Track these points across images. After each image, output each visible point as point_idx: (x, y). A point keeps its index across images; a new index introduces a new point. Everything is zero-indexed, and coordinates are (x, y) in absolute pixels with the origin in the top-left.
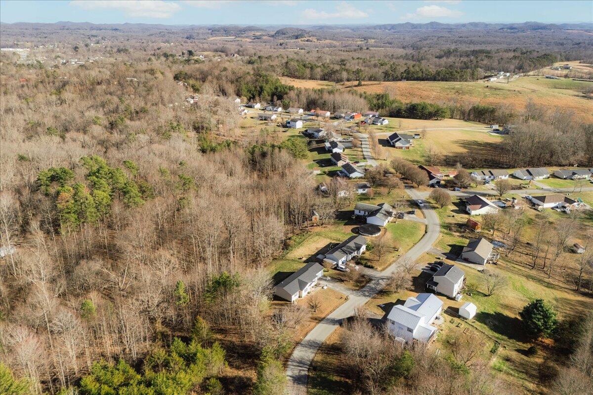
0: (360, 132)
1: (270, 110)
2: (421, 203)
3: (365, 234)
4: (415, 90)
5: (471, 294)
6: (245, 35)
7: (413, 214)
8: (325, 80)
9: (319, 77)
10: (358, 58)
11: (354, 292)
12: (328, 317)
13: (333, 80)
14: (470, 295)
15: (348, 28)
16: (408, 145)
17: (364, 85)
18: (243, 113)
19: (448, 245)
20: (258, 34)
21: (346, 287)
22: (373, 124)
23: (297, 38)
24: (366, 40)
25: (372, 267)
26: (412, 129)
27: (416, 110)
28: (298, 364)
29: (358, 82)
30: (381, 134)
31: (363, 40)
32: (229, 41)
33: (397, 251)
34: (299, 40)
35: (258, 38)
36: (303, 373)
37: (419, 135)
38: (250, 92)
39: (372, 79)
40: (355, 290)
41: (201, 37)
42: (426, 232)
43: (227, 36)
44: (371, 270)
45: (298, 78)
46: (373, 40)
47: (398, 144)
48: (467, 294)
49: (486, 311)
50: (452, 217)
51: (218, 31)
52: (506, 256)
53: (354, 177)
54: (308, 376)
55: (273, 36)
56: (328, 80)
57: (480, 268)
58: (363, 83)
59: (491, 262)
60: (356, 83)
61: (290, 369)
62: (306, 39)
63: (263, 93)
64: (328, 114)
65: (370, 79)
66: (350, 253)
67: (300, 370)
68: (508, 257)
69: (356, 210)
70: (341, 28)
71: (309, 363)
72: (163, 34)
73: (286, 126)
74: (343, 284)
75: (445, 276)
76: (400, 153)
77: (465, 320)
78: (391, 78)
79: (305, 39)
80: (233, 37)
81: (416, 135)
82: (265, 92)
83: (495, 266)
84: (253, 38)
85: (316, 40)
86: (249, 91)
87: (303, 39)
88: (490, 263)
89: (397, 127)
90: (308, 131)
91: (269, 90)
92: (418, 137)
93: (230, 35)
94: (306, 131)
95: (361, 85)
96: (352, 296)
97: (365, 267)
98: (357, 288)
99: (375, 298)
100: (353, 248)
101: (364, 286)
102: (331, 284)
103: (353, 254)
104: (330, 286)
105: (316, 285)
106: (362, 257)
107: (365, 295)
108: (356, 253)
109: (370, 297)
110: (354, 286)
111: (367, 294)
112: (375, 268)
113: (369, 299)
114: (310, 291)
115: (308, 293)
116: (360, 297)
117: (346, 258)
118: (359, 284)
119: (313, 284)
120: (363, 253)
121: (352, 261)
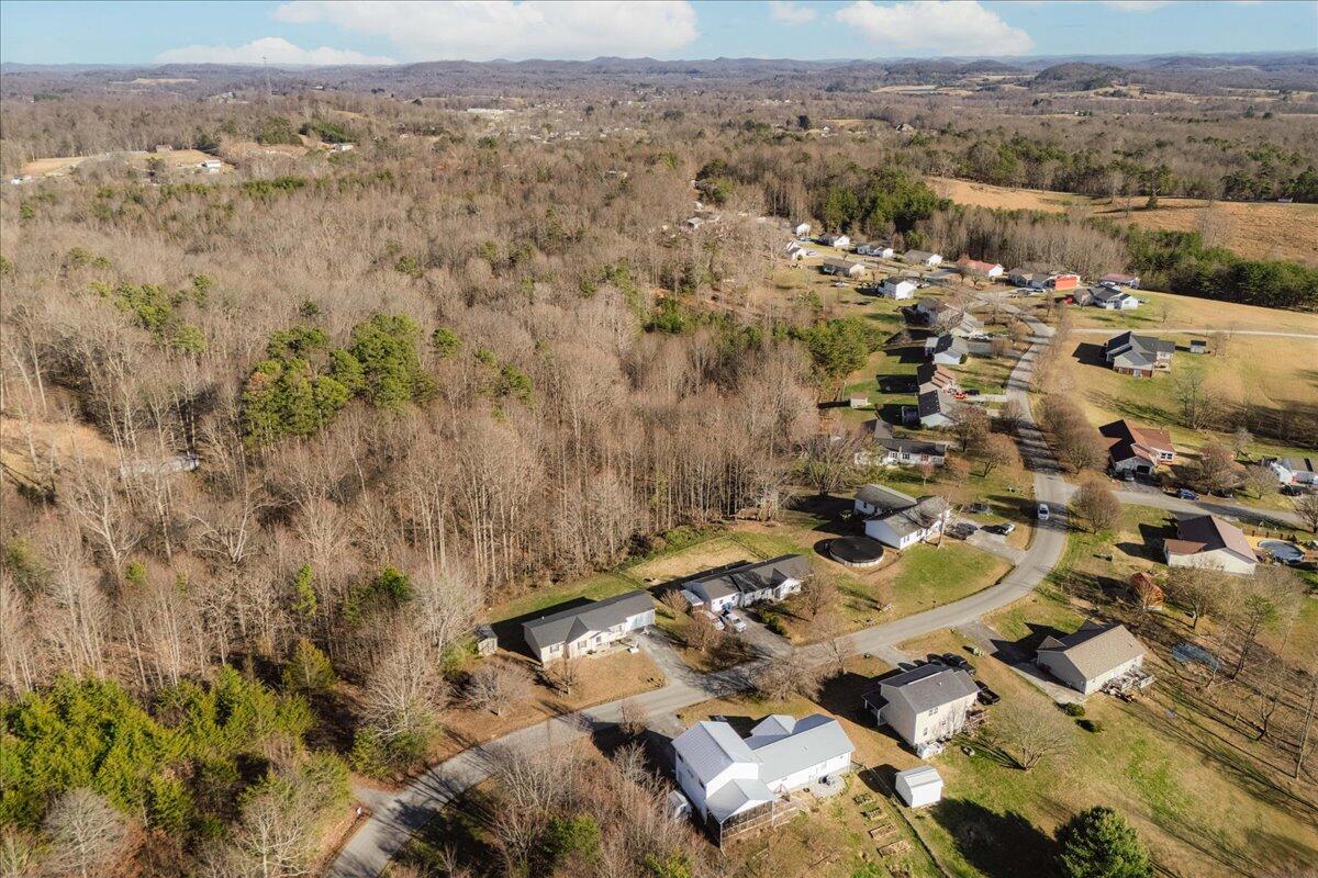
0: (1045, 322)
1: (866, 253)
2: (1044, 512)
3: (837, 558)
4: (1305, 228)
5: (973, 753)
6: (964, 81)
7: (1001, 533)
8: (1065, 190)
9: (1048, 181)
10: (1206, 140)
11: (691, 674)
12: (585, 711)
13: (1088, 193)
14: (968, 754)
15: (1252, 62)
16: (1148, 367)
17: (1164, 207)
18: (794, 256)
19: (1028, 625)
20: (994, 78)
21: (684, 660)
22: (1095, 305)
23: (1087, 87)
24: (1284, 92)
25: (779, 632)
26: (1199, 327)
27: (1245, 279)
28: (437, 785)
29: (1147, 199)
30: (1098, 331)
31: (1278, 92)
32: (917, 96)
33: (879, 610)
34: (1091, 93)
35: (988, 87)
36: (432, 805)
37: (1203, 344)
38: (847, 211)
39: (1196, 193)
40: (697, 671)
41: (861, 85)
42: (997, 583)
43: (919, 85)
44: (774, 637)
45: (997, 182)
46: (1306, 94)
47: (1121, 361)
48: (962, 748)
49: (983, 804)
50: (1103, 561)
51: (903, 73)
52: (1197, 689)
53: (930, 425)
54: (439, 813)
55: (1028, 84)
56: (1073, 190)
57: (1066, 697)
58: (1161, 201)
59: (1113, 692)
60: (1143, 201)
61: (414, 789)
62: (1111, 90)
63: (872, 215)
64: (997, 271)
65: (1189, 194)
66: (749, 589)
67: (432, 798)
68: (1201, 692)
69: (857, 500)
70: (1229, 63)
71: (462, 789)
72: (781, 79)
73: (872, 291)
74: (680, 654)
75: (901, 688)
76: (1118, 383)
77: (900, 807)
78: (1247, 192)
79: (1108, 89)
80: (932, 87)
81: (1194, 343)
82: (879, 212)
83: (1121, 704)
84: (978, 88)
85: (1137, 94)
86: (845, 208)
87: (1101, 91)
88: (1108, 693)
89: (1157, 318)
90: (919, 308)
91: (890, 208)
92: (1201, 349)
93: (927, 83)
94: (915, 307)
95: (1156, 208)
96: (678, 682)
97: (766, 627)
98: (705, 669)
99: (725, 699)
100: (764, 580)
101: (726, 668)
102: (655, 647)
103: (758, 595)
104: (648, 650)
105: (620, 641)
106: (781, 604)
107: (707, 688)
108: (769, 594)
109: (716, 693)
110: (703, 663)
111: (715, 687)
112: (788, 635)
113: (710, 696)
114: (594, 650)
115: (590, 653)
116: (693, 690)
117: (737, 598)
118: (717, 661)
119: (614, 637)
120: (789, 597)
121: (750, 610)
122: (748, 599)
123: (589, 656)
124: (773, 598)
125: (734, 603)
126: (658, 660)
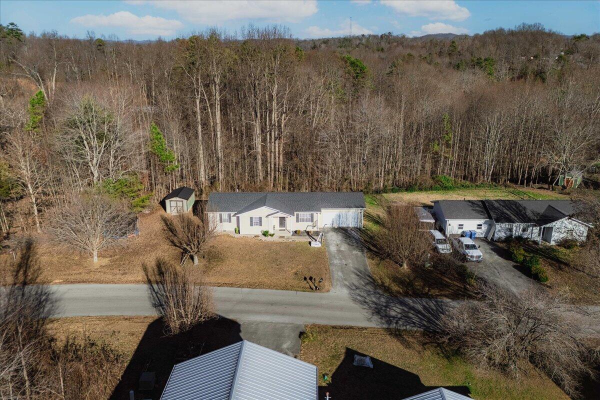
11: (369, 287)
21: (371, 270)
25: (535, 276)
40: (381, 286)
44: (523, 280)
66: (505, 220)
96: (344, 292)
97: (515, 267)
98: (395, 288)
99: (397, 334)
100: (529, 213)
101: (426, 296)
102: (344, 247)
103: (517, 229)
104: (333, 249)
105: (308, 233)
106: (551, 249)
107: (378, 311)
108: (534, 233)
109: (389, 322)
110: (395, 279)
111: (393, 313)
112: (548, 283)
113: (375, 323)
114: (271, 232)
115: (265, 234)
116: (357, 306)
117: (484, 228)
118: (418, 284)
119: (302, 227)
120: (566, 244)
121: (500, 245)
122: (501, 231)
123: (264, 238)
124: (539, 239)
125: (480, 233)
126: (336, 262)
